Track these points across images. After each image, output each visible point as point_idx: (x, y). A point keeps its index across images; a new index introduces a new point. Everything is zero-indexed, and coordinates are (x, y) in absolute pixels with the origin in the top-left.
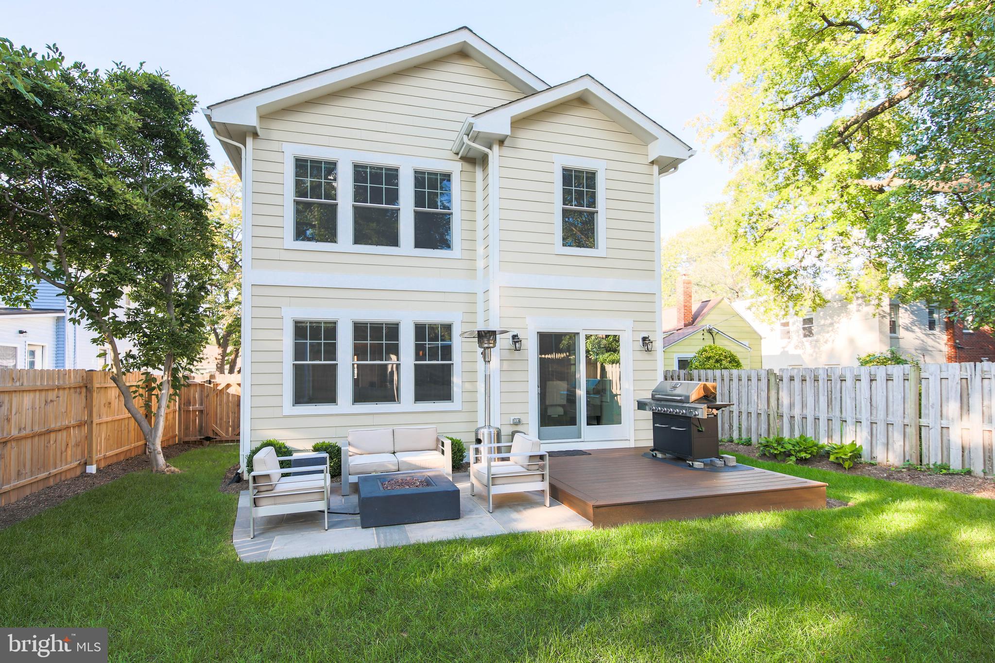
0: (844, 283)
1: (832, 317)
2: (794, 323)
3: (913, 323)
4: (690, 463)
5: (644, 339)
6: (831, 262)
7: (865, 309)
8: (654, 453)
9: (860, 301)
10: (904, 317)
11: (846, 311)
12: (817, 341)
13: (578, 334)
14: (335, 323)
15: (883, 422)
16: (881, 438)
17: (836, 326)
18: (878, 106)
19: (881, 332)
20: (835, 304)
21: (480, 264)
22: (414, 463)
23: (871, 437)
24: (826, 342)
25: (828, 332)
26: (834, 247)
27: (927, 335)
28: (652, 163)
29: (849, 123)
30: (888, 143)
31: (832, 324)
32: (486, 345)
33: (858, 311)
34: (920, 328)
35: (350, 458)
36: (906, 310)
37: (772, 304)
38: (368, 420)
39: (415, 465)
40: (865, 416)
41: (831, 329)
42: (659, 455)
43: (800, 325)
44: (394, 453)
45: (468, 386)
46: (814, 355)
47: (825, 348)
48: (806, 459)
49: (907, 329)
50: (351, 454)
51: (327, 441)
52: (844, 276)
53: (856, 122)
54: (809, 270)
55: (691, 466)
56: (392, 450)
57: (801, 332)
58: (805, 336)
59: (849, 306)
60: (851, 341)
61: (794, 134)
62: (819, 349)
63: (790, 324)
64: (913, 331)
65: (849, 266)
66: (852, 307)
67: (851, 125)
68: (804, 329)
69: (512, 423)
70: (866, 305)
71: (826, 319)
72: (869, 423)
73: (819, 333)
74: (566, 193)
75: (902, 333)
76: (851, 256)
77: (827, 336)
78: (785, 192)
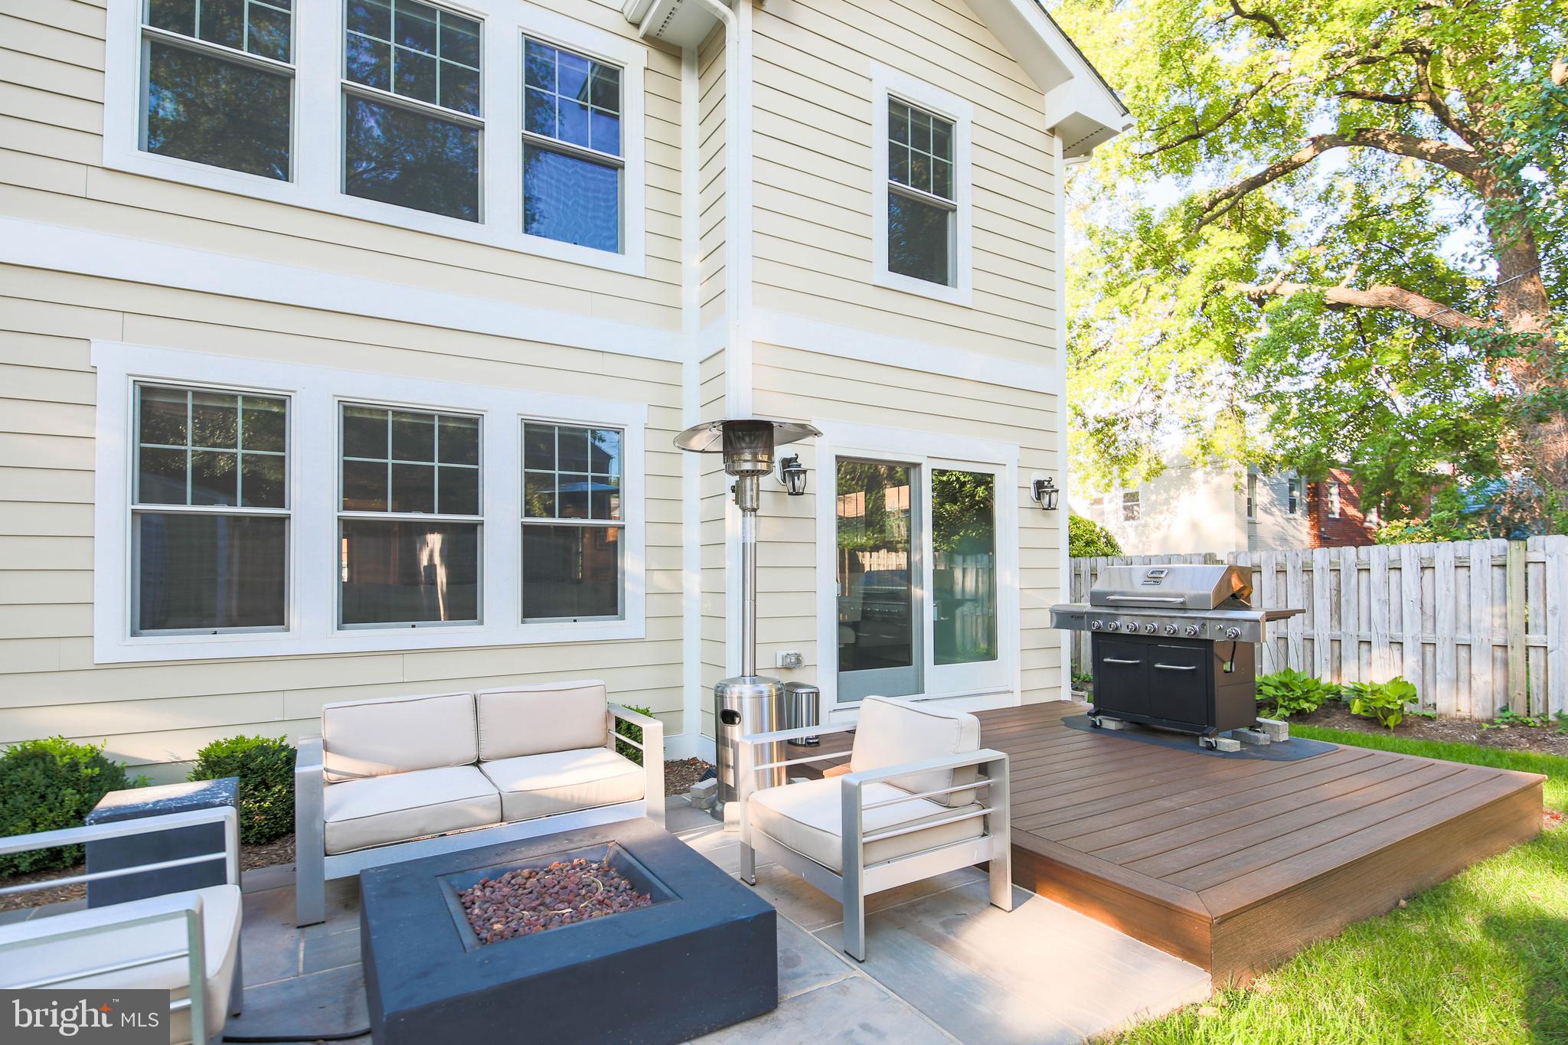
0: (1194, 439)
1: (1167, 491)
2: (1111, 501)
3: (1272, 503)
4: (1212, 740)
5: (1040, 485)
6: (1177, 406)
7: (1216, 480)
8: (1097, 719)
9: (1209, 468)
10: (1263, 495)
11: (1188, 483)
12: (1145, 526)
13: (917, 465)
14: (282, 403)
15: (1448, 640)
16: (1445, 670)
17: (1174, 503)
18: (1267, 171)
19: (1238, 512)
20: (1173, 471)
21: (692, 294)
22: (551, 793)
23: (1423, 669)
24: (1158, 528)
25: (1161, 513)
26: (1177, 386)
27: (1288, 520)
28: (1052, 131)
29: (1218, 196)
30: (1267, 233)
31: (1167, 502)
32: (747, 466)
33: (1206, 482)
34: (1280, 511)
35: (328, 791)
36: (1265, 484)
37: (1092, 470)
38: (388, 670)
39: (556, 800)
40: (1410, 634)
41: (1165, 508)
42: (1110, 724)
43: (1120, 502)
44: (478, 763)
45: (661, 581)
46: (1141, 546)
47: (1156, 536)
48: (1311, 713)
49: (1266, 511)
50: (332, 777)
51: (251, 734)
52: (1193, 429)
53: (1227, 196)
54: (1145, 419)
55: (1211, 748)
56: (472, 755)
57: (1122, 513)
58: (1127, 518)
59: (1193, 475)
60: (1195, 526)
61: (1143, 202)
62: (1147, 537)
63: (1106, 501)
64: (1272, 514)
65: (1202, 415)
66: (1198, 475)
67: (1220, 200)
68: (1125, 508)
69: (779, 664)
70: (1218, 474)
71: (1158, 493)
72: (1419, 644)
73: (1148, 514)
74: (896, 155)
75: (1259, 515)
76: (1205, 399)
77: (1160, 518)
78: (1125, 294)
